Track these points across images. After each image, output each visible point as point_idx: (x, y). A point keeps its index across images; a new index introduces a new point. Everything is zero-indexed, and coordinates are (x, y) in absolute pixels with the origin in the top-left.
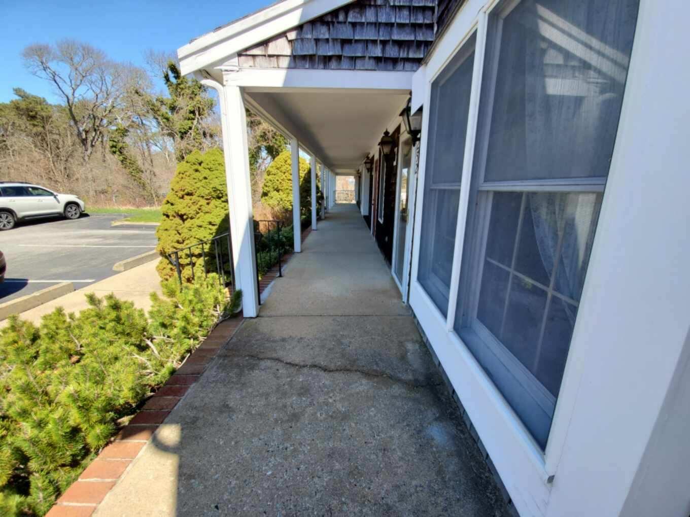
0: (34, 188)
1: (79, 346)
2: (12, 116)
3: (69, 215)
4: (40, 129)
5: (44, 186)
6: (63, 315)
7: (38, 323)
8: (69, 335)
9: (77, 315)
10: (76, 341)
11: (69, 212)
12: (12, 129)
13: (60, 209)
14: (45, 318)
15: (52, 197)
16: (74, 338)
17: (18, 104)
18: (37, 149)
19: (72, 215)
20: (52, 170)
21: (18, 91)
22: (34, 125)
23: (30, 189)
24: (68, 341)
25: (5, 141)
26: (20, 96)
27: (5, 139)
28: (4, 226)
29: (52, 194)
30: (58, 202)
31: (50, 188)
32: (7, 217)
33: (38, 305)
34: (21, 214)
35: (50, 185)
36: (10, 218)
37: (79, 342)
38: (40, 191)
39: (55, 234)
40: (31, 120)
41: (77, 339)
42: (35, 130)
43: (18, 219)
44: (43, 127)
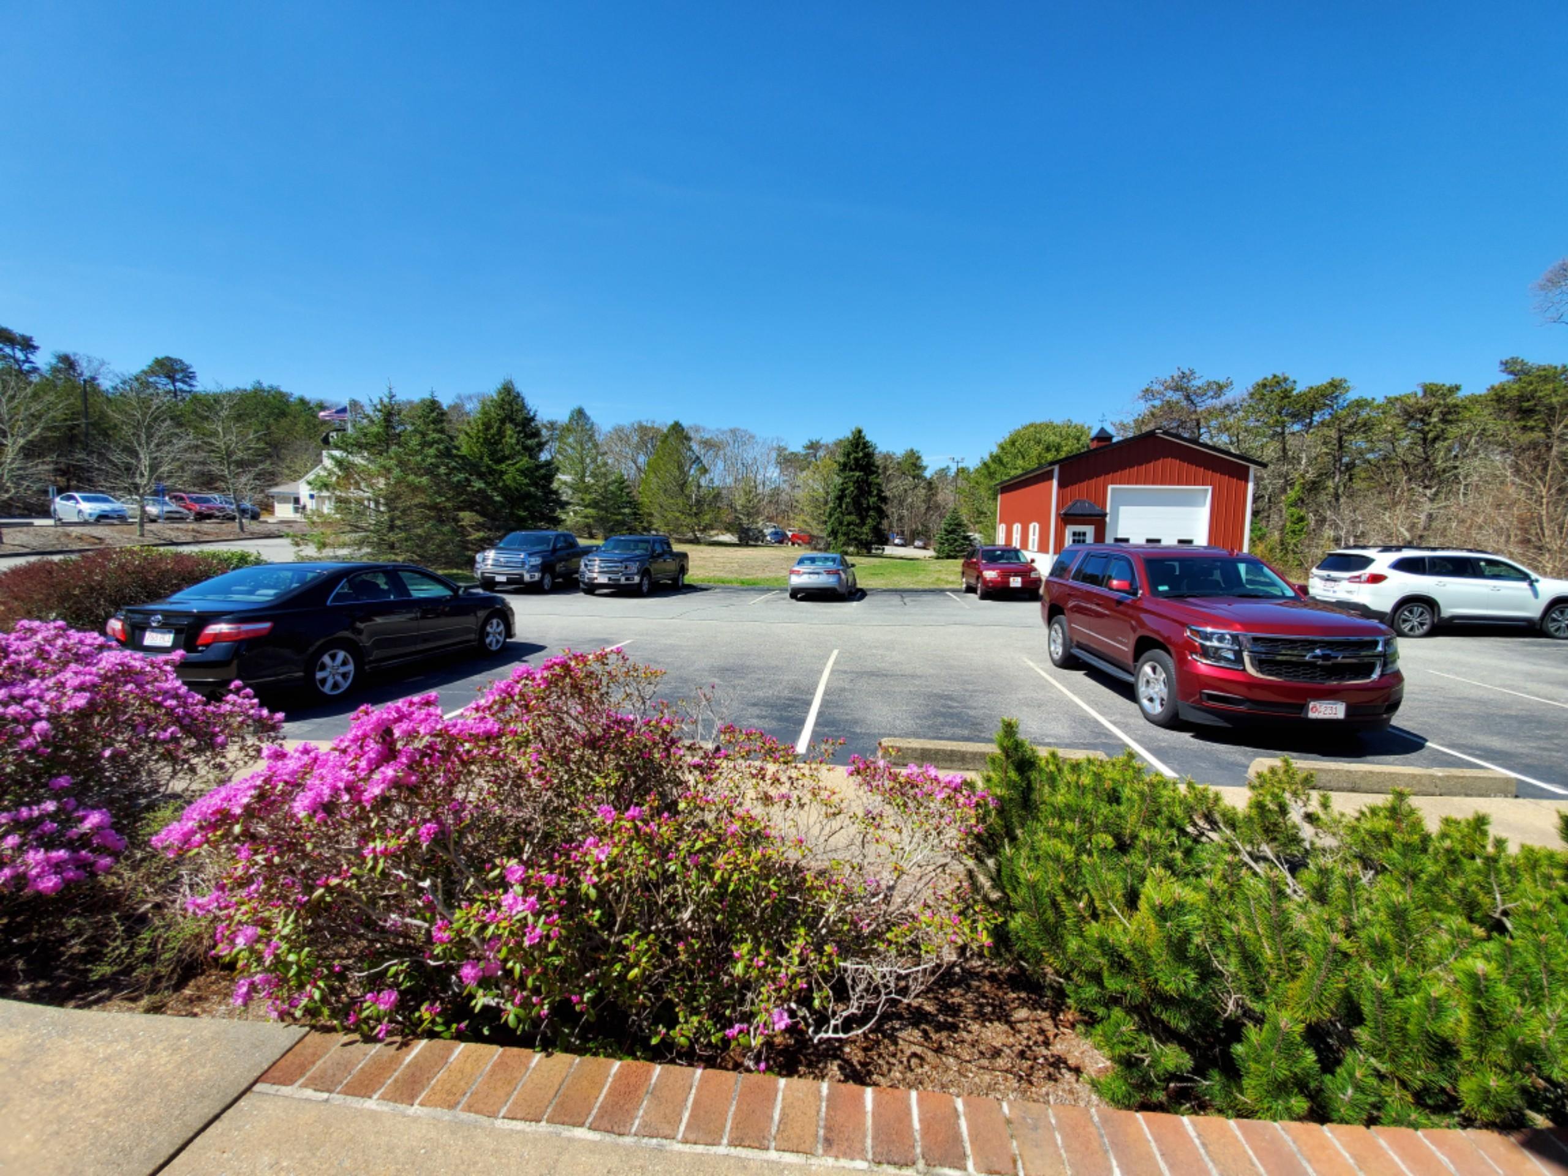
0: (1490, 562)
1: (1499, 910)
2: (1485, 418)
3: (1552, 627)
4: (1538, 435)
5: (1511, 558)
6: (1484, 834)
7: (1432, 826)
8: (1487, 876)
9: (1513, 849)
10: (1498, 896)
11: (1554, 620)
12: (1477, 442)
13: (1533, 610)
14: (1447, 821)
15: (1524, 585)
16: (1495, 888)
17: (1504, 390)
18: (1518, 480)
19: (1558, 630)
20: (1541, 523)
21: (1508, 366)
22: (1524, 428)
23: (1482, 564)
24: (1482, 887)
25: (1456, 468)
26: (1511, 373)
27: (1458, 464)
28: (1412, 629)
29: (1525, 577)
30: (1536, 594)
31: (1523, 563)
32: (1422, 614)
33: (1433, 795)
34: (1447, 611)
35: (1523, 555)
36: (1427, 617)
37: (1504, 902)
38: (1502, 570)
39: (1505, 664)
40: (1522, 419)
41: (1501, 894)
42: (1525, 438)
43: (1441, 619)
44: (1547, 429)
